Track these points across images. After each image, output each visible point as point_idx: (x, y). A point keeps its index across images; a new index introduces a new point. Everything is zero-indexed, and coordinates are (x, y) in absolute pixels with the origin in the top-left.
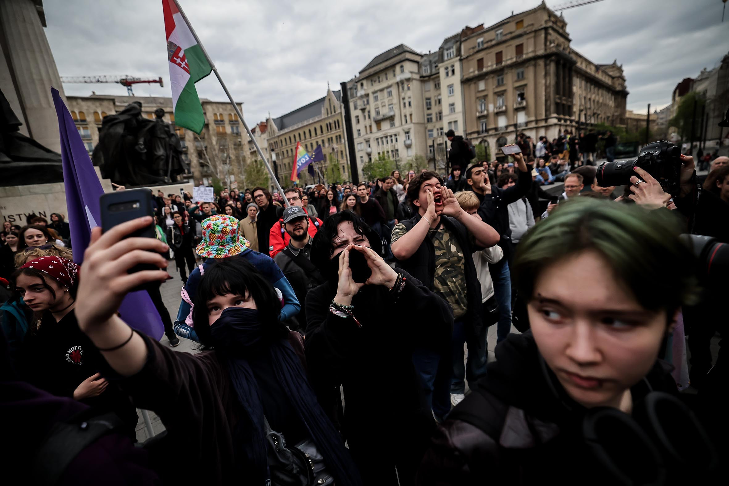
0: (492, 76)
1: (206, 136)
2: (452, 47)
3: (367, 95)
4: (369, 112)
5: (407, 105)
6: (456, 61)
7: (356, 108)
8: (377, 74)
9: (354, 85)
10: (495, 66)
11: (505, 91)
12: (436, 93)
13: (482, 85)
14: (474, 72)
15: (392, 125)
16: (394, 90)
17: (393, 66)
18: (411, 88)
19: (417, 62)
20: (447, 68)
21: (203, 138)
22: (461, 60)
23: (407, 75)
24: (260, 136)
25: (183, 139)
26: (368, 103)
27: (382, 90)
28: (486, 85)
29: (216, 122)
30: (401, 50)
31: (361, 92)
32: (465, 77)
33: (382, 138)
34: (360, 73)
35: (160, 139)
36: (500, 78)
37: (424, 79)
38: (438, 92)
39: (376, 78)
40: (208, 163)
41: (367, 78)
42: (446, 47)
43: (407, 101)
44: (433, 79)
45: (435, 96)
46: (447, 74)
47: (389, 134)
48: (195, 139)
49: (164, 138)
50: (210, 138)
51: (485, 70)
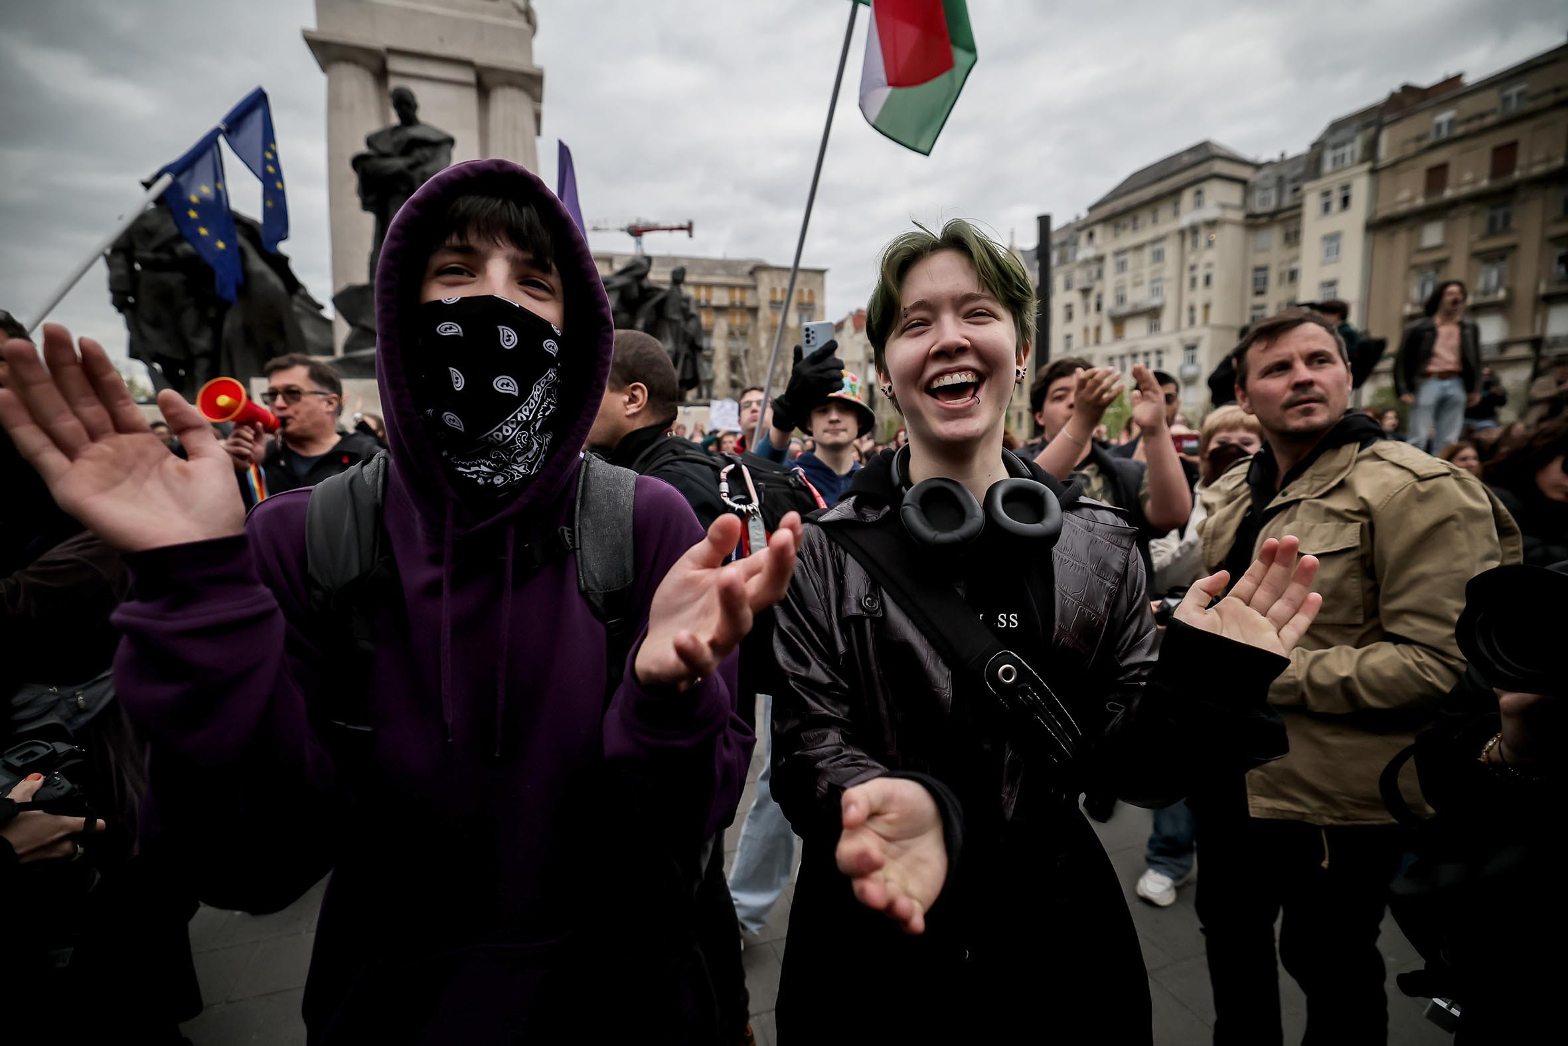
0: (1472, 207)
1: (750, 331)
2: (1351, 140)
3: (1100, 259)
4: (1099, 296)
5: (1200, 281)
6: (1357, 175)
7: (1068, 287)
8: (1131, 211)
9: (1071, 237)
10: (1484, 183)
11: (1513, 247)
12: (1287, 254)
13: (1432, 235)
14: (1412, 199)
15: (1155, 328)
16: (1170, 250)
17: (1176, 192)
18: (1217, 243)
19: (1243, 182)
20: (1327, 194)
21: (744, 334)
22: (1373, 172)
23: (1210, 212)
24: (851, 337)
25: (709, 333)
26: (1100, 275)
27: (1139, 248)
28: (1447, 233)
29: (774, 305)
30: (1204, 153)
31: (1085, 252)
32: (1383, 212)
33: (1122, 357)
34: (1091, 209)
35: (672, 321)
36: (1500, 213)
37: (1254, 222)
38: (1292, 252)
39: (1127, 220)
40: (744, 380)
41: (1105, 220)
42: (1332, 141)
43: (1200, 274)
44: (1283, 221)
45: (1281, 263)
46: (1327, 208)
47: (1143, 349)
48: (731, 334)
49: (676, 322)
50: (756, 334)
51: (1449, 193)
